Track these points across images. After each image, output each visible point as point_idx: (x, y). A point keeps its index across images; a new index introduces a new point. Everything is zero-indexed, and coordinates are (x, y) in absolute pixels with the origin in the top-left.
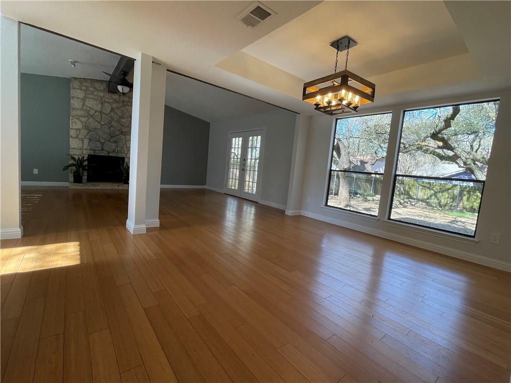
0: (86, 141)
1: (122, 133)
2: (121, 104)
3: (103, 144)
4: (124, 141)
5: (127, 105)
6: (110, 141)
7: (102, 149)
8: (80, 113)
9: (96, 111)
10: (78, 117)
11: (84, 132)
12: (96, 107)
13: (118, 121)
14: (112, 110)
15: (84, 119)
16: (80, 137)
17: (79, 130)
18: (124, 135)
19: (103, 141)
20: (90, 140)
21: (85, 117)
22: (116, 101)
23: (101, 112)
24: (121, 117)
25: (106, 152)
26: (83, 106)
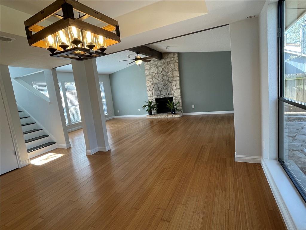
0: (154, 91)
1: (169, 82)
2: (167, 65)
3: (161, 92)
4: (171, 87)
5: (170, 64)
6: (164, 89)
7: (161, 95)
8: (149, 77)
9: (155, 74)
10: (149, 79)
11: (152, 87)
12: (155, 71)
13: (166, 76)
14: (163, 70)
15: (151, 80)
16: (151, 90)
17: (150, 86)
18: (171, 83)
19: (160, 89)
20: (155, 90)
21: (151, 78)
22: (164, 64)
23: (158, 73)
24: (168, 73)
25: (163, 96)
26: (150, 73)
